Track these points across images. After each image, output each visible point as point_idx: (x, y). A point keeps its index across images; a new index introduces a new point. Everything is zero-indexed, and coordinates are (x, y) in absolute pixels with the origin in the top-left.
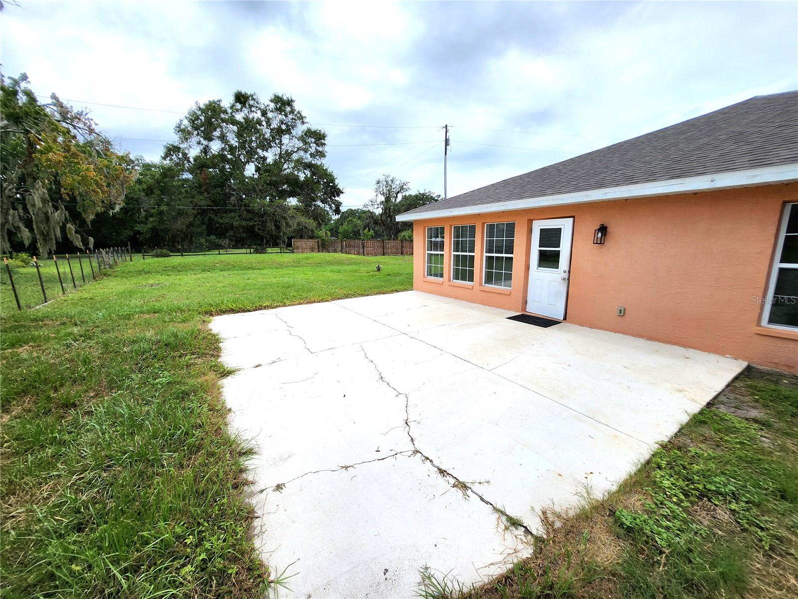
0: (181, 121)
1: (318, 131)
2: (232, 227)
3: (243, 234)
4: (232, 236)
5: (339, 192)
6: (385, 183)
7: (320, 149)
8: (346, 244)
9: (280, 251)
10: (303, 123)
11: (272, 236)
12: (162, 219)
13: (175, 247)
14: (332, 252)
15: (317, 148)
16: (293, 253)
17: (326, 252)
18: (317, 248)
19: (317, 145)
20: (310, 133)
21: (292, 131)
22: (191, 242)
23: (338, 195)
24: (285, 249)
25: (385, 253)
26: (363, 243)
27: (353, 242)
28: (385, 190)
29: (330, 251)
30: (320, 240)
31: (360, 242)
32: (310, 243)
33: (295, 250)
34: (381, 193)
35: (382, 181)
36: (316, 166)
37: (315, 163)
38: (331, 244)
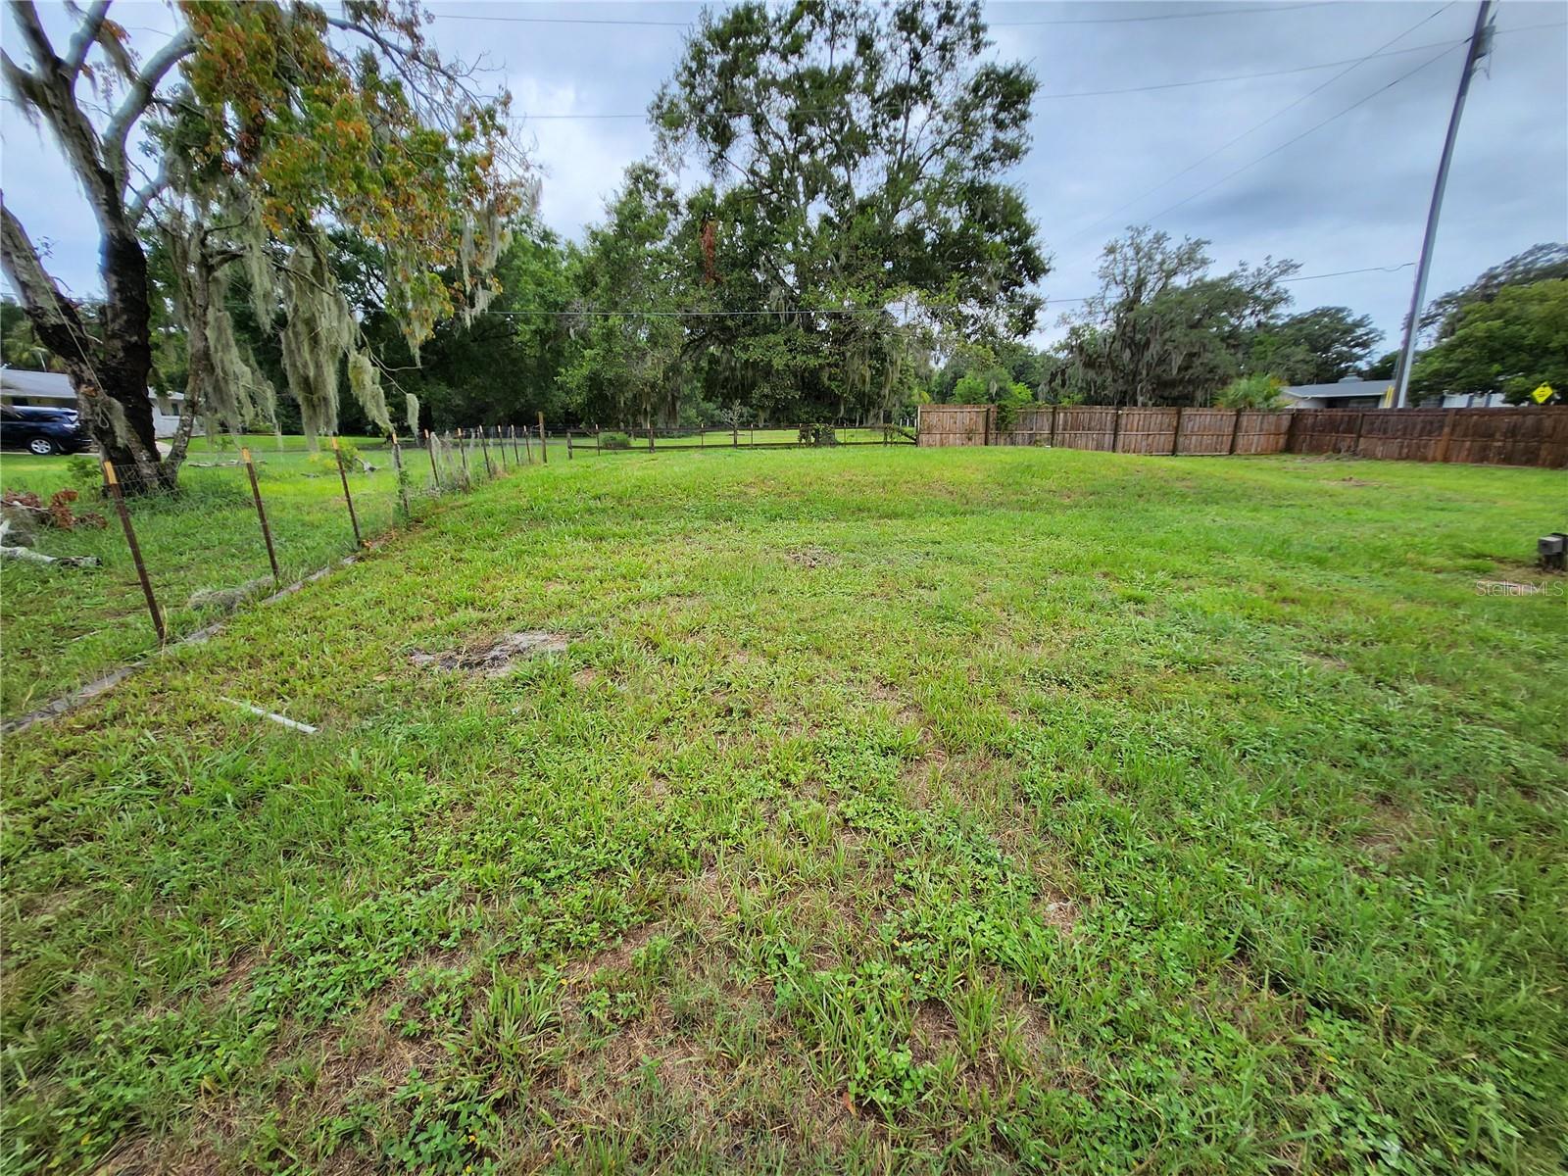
0: (665, 87)
2: (767, 371)
3: (792, 392)
4: (766, 396)
5: (1035, 269)
6: (1130, 253)
7: (1010, 135)
8: (1065, 422)
9: (883, 439)
10: (977, 47)
11: (861, 397)
12: (610, 350)
13: (636, 424)
14: (1024, 444)
15: (1001, 135)
16: (916, 443)
17: (1006, 444)
18: (982, 430)
19: (1000, 125)
20: (988, 84)
21: (934, 89)
22: (672, 413)
23: (1033, 279)
24: (895, 434)
25: (1180, 447)
26: (1118, 416)
27: (1085, 414)
28: (1132, 271)
29: (1019, 439)
30: (992, 407)
31: (1104, 414)
32: (969, 416)
33: (923, 438)
34: (1118, 279)
35: (1122, 247)
36: (985, 191)
37: (984, 181)
38: (1024, 419)
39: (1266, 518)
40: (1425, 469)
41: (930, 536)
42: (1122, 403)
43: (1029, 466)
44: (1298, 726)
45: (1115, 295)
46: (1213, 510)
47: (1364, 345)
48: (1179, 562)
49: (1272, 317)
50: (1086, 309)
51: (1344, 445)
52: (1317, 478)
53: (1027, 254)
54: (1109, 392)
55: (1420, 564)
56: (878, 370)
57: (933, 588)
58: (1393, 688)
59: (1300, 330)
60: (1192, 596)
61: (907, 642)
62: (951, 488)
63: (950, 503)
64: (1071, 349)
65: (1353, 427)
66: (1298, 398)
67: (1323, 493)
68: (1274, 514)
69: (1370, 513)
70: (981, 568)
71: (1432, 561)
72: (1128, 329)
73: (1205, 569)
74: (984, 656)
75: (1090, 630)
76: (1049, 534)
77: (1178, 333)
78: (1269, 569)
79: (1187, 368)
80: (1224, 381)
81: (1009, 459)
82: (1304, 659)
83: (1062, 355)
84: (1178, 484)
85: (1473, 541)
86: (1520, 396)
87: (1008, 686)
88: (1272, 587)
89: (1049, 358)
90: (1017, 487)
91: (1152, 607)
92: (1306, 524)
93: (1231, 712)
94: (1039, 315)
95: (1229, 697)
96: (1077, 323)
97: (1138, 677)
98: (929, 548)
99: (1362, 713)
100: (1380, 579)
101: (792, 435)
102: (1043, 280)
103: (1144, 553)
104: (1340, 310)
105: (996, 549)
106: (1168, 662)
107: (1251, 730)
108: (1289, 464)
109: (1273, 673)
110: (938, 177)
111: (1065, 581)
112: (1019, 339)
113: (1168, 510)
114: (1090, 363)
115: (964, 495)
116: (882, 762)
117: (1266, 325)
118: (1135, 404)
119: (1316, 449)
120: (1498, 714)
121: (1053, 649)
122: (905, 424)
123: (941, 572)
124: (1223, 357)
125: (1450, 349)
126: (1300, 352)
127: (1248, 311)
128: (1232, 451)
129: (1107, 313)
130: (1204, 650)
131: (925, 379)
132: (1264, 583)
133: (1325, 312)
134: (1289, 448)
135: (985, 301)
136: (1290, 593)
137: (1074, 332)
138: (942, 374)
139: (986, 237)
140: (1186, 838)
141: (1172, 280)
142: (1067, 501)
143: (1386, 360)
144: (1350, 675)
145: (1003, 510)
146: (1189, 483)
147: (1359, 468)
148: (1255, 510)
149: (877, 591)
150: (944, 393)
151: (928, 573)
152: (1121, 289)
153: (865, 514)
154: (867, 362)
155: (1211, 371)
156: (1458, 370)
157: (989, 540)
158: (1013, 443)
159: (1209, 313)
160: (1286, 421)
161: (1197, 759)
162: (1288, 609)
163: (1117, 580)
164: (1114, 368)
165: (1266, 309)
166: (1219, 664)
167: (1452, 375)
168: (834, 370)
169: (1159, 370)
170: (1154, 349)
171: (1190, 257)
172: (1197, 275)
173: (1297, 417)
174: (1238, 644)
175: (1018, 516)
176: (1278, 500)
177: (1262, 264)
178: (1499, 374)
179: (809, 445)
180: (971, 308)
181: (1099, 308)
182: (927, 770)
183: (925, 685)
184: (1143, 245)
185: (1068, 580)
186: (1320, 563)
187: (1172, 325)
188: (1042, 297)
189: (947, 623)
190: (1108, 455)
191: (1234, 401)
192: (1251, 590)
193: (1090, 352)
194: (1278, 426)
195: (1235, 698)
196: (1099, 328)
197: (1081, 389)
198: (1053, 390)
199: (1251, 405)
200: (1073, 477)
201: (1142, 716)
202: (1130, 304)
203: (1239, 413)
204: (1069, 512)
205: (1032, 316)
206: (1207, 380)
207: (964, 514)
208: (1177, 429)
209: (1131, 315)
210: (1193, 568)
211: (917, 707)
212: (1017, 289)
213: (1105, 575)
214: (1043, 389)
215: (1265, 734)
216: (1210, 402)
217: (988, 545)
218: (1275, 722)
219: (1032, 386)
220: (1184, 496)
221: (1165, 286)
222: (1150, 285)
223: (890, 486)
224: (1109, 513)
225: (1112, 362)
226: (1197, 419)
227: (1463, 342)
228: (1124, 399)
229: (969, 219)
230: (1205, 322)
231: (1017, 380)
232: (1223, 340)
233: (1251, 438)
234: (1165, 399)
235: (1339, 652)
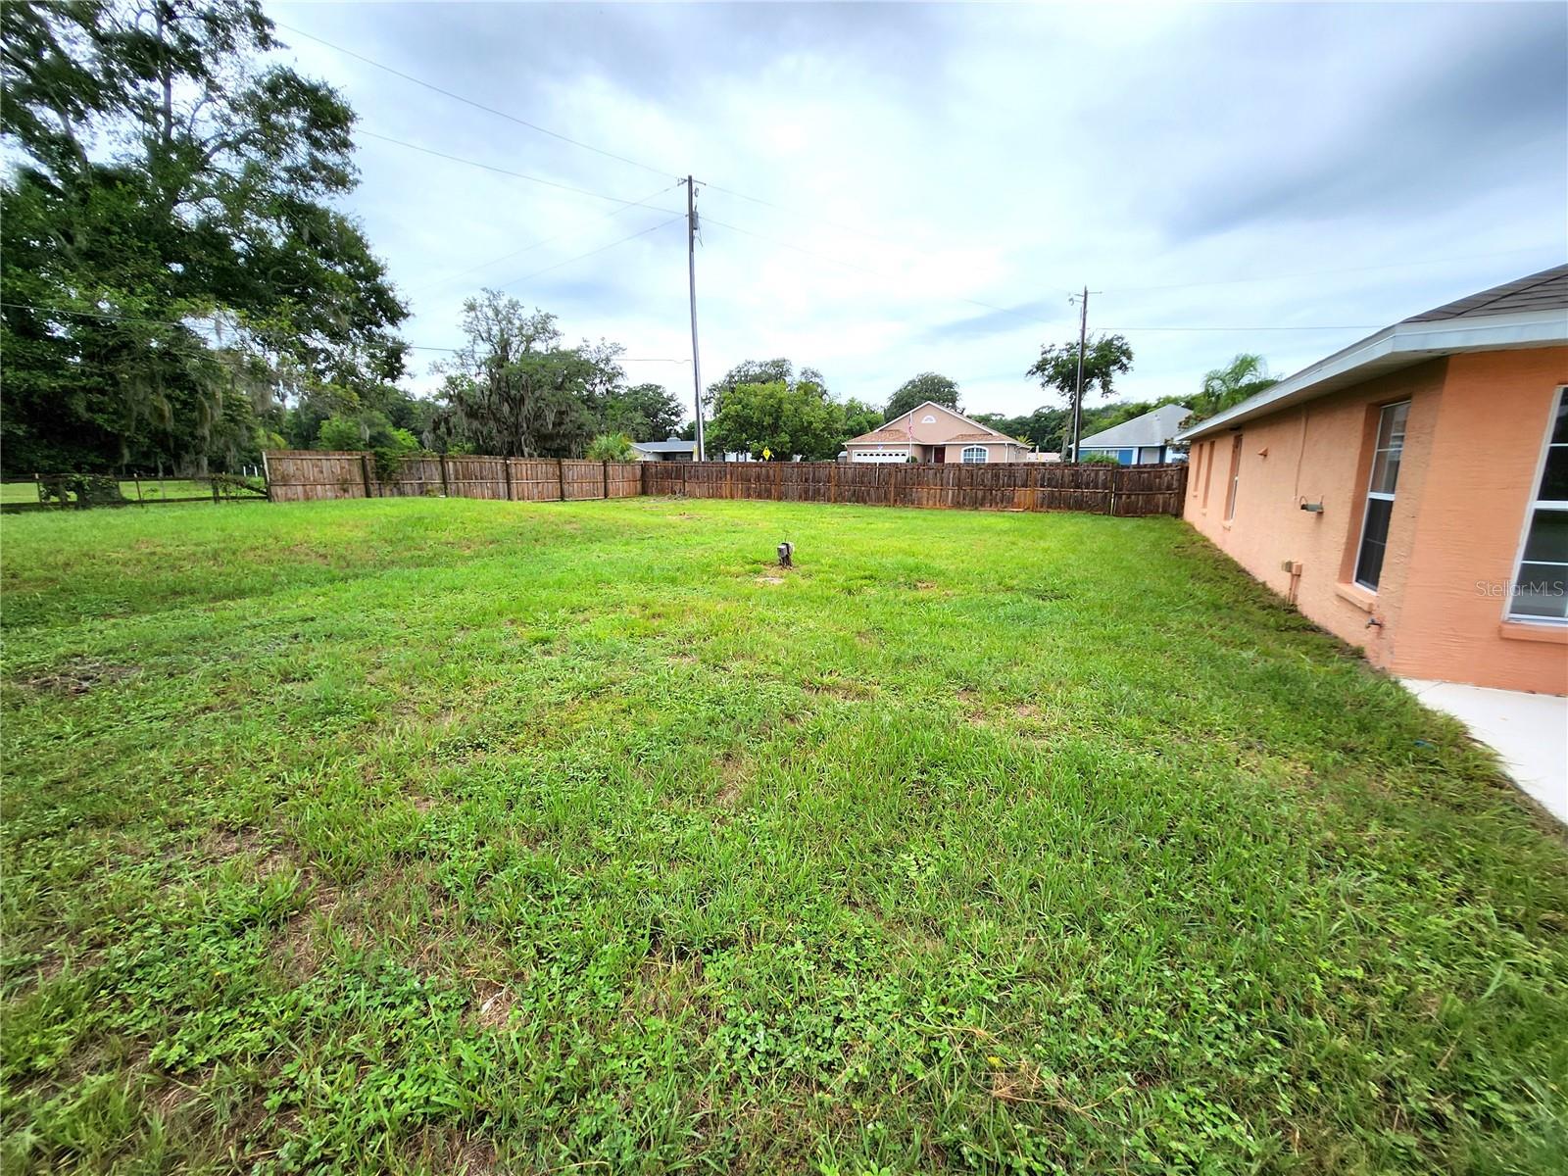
1: (323, 92)
5: (391, 310)
6: (491, 314)
7: (331, 158)
8: (456, 471)
9: (209, 493)
10: (264, 41)
11: (159, 437)
14: (414, 495)
15: (319, 155)
16: (268, 496)
17: (392, 495)
18: (359, 479)
19: (316, 143)
20: (288, 90)
23: (393, 321)
24: (233, 487)
25: (566, 493)
26: (507, 465)
27: (475, 464)
28: (495, 330)
29: (408, 488)
30: (368, 454)
31: (496, 463)
32: (336, 464)
33: (279, 491)
34: (484, 335)
35: (481, 306)
36: (310, 210)
37: (307, 200)
38: (410, 468)
39: (635, 550)
40: (723, 503)
41: (299, 613)
42: (511, 453)
43: (419, 519)
44: (672, 720)
45: (484, 350)
46: (597, 546)
47: (677, 414)
48: (575, 598)
49: (616, 387)
50: (458, 361)
51: (677, 488)
52: (664, 515)
53: (380, 293)
54: (497, 442)
55: (728, 573)
56: (185, 403)
57: (307, 677)
58: (724, 669)
59: (636, 399)
60: (586, 628)
61: (270, 760)
62: (322, 551)
63: (324, 568)
64: (451, 398)
65: (678, 474)
66: (644, 452)
67: (669, 526)
68: (640, 546)
69: (698, 538)
70: (372, 640)
71: (733, 569)
72: (503, 384)
73: (596, 600)
74: (384, 745)
75: (502, 681)
76: (451, 589)
77: (546, 392)
78: (642, 593)
79: (561, 424)
80: (591, 436)
81: (394, 511)
82: (671, 661)
83: (443, 403)
84: (568, 527)
85: (751, 553)
86: (758, 455)
87: (415, 773)
88: (645, 607)
89: (429, 404)
90: (410, 543)
91: (557, 645)
92: (661, 551)
93: (626, 725)
94: (405, 359)
95: (623, 711)
96: (454, 373)
97: (550, 717)
98: (298, 628)
99: (709, 694)
100: (709, 588)
101: (28, 492)
102: (403, 323)
103: (544, 594)
104: (658, 387)
105: (391, 615)
106: (575, 694)
107: (642, 734)
108: (646, 505)
109: (651, 680)
110: (238, 176)
111: (473, 636)
112: (388, 382)
113: (563, 551)
114: (472, 413)
115: (342, 557)
116: (234, 947)
117: (613, 393)
118: (523, 456)
119: (661, 492)
120: (776, 670)
121: (465, 713)
122: (251, 472)
123: (319, 655)
124: (586, 416)
125: (721, 421)
126: (639, 417)
127: (597, 381)
128: (606, 496)
129: (479, 367)
130: (603, 674)
131: (273, 417)
132: (639, 604)
133: (649, 388)
134: (644, 492)
135: (335, 336)
136: (658, 609)
137: (451, 381)
138: (296, 414)
139: (322, 263)
140: (603, 857)
141: (533, 345)
142: (467, 553)
143: (691, 426)
144: (700, 667)
145: (396, 569)
146: (575, 526)
147: (688, 504)
148: (627, 544)
149: (215, 701)
150: (305, 435)
151: (297, 659)
152: (487, 347)
153: (187, 598)
154: (161, 390)
155: (579, 428)
156: (727, 436)
157: (381, 606)
158: (402, 493)
159: (568, 378)
160: (638, 472)
161: (606, 778)
162: (656, 624)
163: (523, 624)
164: (497, 420)
165: (610, 380)
166: (613, 684)
167: (725, 439)
168: (95, 398)
169: (537, 424)
170: (529, 406)
171: (543, 327)
172: (552, 343)
173: (645, 466)
174: (625, 661)
175: (414, 573)
176: (641, 534)
177: (600, 343)
178: (746, 440)
179: (65, 505)
180: (317, 340)
181: (471, 361)
182: (311, 923)
183: (300, 809)
184: (500, 309)
185: (474, 634)
186: (673, 581)
187: (539, 385)
188: (407, 341)
189: (331, 719)
190: (504, 503)
191: (600, 454)
192: (631, 612)
193: (470, 402)
194: (634, 474)
195: (626, 711)
196: (477, 380)
197: (469, 439)
198: (438, 438)
199: (612, 458)
200: (470, 527)
201: (556, 755)
202: (500, 360)
203: (605, 465)
204: (470, 563)
205: (398, 360)
206: (577, 435)
207: (345, 579)
208: (560, 477)
209: (501, 371)
210: (587, 601)
211: (288, 844)
212: (374, 329)
213: (513, 622)
214: (427, 436)
215: (652, 735)
216: (583, 455)
217: (379, 612)
218: (658, 720)
219: (417, 432)
220: (573, 537)
221: (527, 349)
222: (514, 346)
223: (226, 556)
224: (510, 559)
225: (494, 414)
226: (574, 468)
227: (726, 417)
228: (513, 450)
229: (296, 237)
230: (567, 385)
231: (397, 425)
232: (583, 402)
233: (618, 484)
234: (549, 450)
235: (691, 650)
